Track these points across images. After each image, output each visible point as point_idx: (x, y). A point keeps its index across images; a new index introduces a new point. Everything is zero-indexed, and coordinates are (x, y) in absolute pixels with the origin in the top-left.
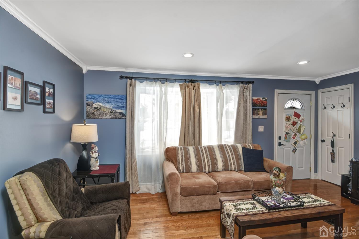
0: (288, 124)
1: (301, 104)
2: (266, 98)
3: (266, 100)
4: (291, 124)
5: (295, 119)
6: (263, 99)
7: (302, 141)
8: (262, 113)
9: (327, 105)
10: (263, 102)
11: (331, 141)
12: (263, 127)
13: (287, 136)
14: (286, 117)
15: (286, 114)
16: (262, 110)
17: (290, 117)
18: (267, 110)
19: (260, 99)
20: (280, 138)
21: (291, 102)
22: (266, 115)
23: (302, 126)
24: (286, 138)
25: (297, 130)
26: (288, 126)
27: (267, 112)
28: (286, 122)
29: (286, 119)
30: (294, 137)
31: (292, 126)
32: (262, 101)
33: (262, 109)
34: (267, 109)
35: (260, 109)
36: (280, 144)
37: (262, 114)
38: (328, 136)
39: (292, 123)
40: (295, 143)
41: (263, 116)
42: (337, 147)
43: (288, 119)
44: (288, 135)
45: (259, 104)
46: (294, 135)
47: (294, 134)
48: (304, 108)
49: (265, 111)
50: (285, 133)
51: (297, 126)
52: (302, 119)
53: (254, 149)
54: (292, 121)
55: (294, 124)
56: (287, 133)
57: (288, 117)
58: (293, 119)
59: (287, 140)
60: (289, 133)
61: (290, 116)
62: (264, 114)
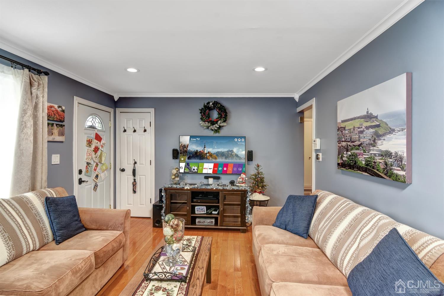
0: (89, 150)
1: (101, 123)
2: (64, 108)
3: (63, 111)
4: (93, 151)
5: (97, 143)
6: (59, 107)
7: (103, 172)
8: (57, 132)
9: (127, 127)
10: (59, 114)
11: (133, 169)
12: (59, 155)
13: (88, 168)
14: (87, 141)
15: (87, 135)
16: (58, 127)
17: (92, 140)
18: (64, 128)
19: (54, 106)
20: (80, 172)
21: (92, 119)
22: (64, 135)
23: (103, 153)
24: (87, 171)
25: (99, 159)
26: (89, 154)
27: (64, 131)
28: (87, 148)
29: (87, 143)
30: (96, 168)
31: (94, 153)
32: (57, 111)
33: (58, 124)
34: (64, 126)
35: (55, 125)
36: (81, 181)
37: (57, 134)
38: (128, 164)
39: (94, 149)
40: (97, 176)
41: (59, 137)
42: (139, 176)
43: (89, 142)
44: (89, 166)
45: (53, 115)
46: (96, 166)
47: (95, 164)
48: (104, 130)
49: (62, 129)
50: (86, 165)
51: (99, 153)
52: (103, 143)
53: (59, 196)
54: (93, 147)
55: (96, 150)
56: (88, 164)
57: (89, 140)
58: (95, 143)
59: (88, 174)
60: (90, 164)
61: (91, 138)
62: (61, 134)
